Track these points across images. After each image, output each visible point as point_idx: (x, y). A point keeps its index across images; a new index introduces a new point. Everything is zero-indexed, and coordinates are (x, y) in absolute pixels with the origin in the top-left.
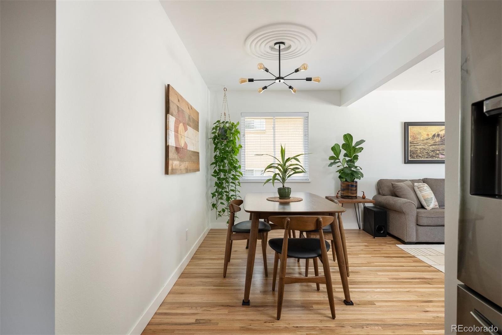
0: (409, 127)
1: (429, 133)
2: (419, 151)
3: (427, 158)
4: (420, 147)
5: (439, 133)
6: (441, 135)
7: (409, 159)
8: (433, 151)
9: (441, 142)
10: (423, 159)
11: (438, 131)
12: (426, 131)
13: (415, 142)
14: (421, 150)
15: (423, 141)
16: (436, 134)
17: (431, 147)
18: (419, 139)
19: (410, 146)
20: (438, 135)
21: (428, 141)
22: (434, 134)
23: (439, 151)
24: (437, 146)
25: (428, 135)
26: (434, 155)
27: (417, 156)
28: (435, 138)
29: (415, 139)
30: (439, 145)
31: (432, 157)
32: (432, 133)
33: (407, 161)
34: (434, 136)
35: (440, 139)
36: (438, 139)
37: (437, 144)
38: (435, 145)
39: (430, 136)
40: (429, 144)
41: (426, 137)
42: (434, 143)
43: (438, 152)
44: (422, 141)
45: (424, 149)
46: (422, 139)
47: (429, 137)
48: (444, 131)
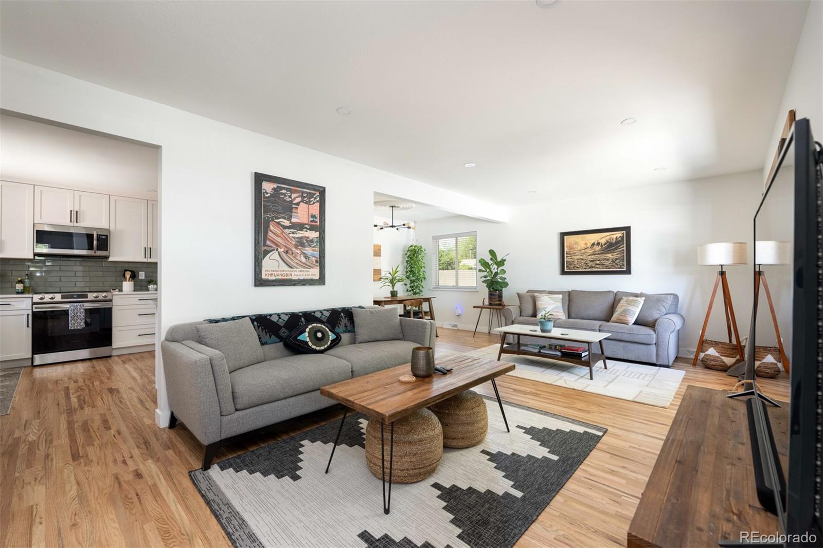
0: (565, 237)
1: (587, 242)
2: (576, 262)
3: (585, 269)
4: (578, 257)
5: (599, 241)
6: (602, 243)
7: (566, 270)
8: (592, 261)
9: (601, 251)
10: (580, 270)
11: (598, 239)
12: (584, 240)
13: (572, 253)
14: (579, 261)
15: (580, 250)
16: (596, 243)
17: (590, 257)
18: (576, 249)
19: (567, 257)
20: (598, 244)
21: (586, 251)
22: (593, 242)
23: (599, 260)
24: (596, 256)
25: (586, 244)
26: (593, 265)
27: (574, 267)
28: (595, 247)
29: (571, 249)
30: (598, 254)
31: (592, 267)
32: (590, 241)
33: (563, 272)
34: (593, 244)
35: (600, 247)
36: (597, 248)
37: (597, 253)
38: (594, 254)
39: (589, 245)
40: (588, 254)
41: (583, 246)
42: (594, 252)
43: (598, 262)
45: (582, 259)
46: (579, 248)
47: (588, 247)
48: (605, 238)
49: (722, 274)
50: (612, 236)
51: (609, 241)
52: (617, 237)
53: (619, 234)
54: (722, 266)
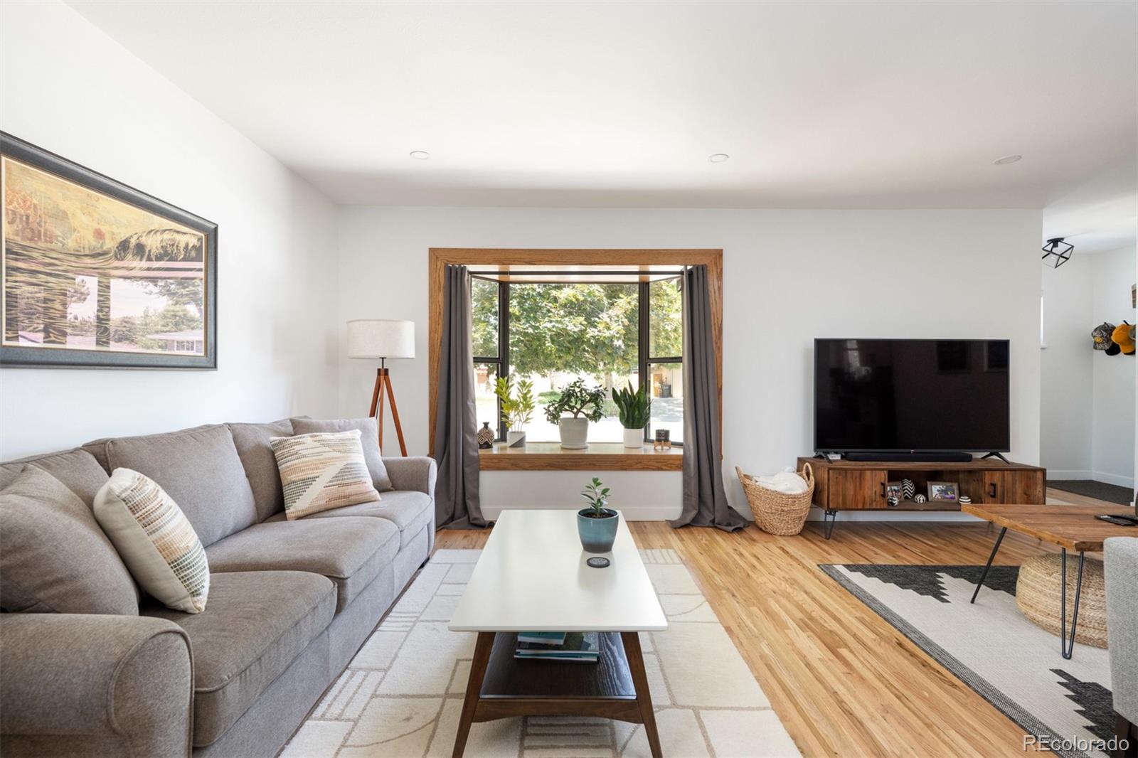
0: (4, 159)
1: (104, 229)
2: (59, 306)
5: (144, 240)
6: (150, 251)
10: (76, 347)
11: (139, 231)
12: (90, 214)
13: (35, 255)
15: (78, 256)
16: (133, 241)
18: (58, 246)
19: (10, 269)
20: (140, 247)
22: (122, 237)
27: (47, 331)
28: (129, 257)
29: (34, 234)
32: (115, 229)
34: (124, 246)
39: (110, 244)
41: (90, 241)
44: (73, 258)
46: (71, 244)
47: (105, 248)
48: (159, 237)
49: (383, 373)
50: (178, 237)
51: (169, 249)
52: (187, 245)
53: (191, 238)
54: (383, 358)
